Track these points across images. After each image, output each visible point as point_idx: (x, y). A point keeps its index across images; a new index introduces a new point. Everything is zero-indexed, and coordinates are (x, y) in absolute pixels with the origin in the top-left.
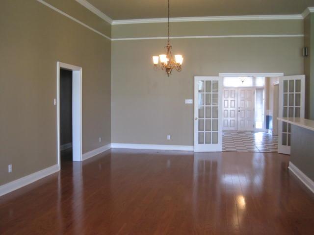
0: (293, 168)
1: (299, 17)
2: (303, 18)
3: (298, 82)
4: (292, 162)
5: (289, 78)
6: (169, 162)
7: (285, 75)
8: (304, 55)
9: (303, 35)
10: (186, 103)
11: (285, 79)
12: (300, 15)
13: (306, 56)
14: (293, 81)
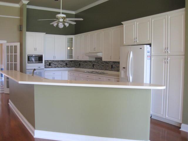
0: (11, 104)
1: (17, 6)
2: (19, 7)
3: (16, 47)
4: (10, 100)
5: (10, 44)
7: (7, 43)
8: (19, 30)
9: (19, 18)
11: (7, 45)
12: (18, 4)
13: (20, 30)
14: (13, 46)
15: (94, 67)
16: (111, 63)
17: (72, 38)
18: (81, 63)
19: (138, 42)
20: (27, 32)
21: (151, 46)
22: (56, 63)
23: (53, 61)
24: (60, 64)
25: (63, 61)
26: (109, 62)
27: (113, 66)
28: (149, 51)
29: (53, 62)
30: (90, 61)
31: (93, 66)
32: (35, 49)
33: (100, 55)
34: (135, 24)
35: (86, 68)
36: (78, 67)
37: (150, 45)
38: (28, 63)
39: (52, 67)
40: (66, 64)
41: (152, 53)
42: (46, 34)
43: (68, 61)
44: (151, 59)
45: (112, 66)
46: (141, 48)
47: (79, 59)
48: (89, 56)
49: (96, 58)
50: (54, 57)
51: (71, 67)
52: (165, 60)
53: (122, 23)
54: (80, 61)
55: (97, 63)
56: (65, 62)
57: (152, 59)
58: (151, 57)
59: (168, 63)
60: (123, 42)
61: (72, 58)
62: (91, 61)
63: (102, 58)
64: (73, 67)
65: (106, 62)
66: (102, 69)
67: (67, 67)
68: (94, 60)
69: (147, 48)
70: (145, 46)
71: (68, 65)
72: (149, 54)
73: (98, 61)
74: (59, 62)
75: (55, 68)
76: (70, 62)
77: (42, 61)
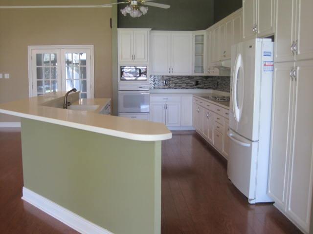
17: (203, 36)
18: (219, 81)
19: (259, 33)
20: (118, 29)
21: (273, 40)
22: (178, 81)
24: (185, 83)
25: (189, 77)
28: (270, 52)
29: (172, 79)
32: (134, 56)
37: (272, 38)
38: (121, 80)
39: (169, 88)
40: (197, 83)
41: (276, 55)
42: (152, 30)
43: (201, 78)
46: (250, 47)
50: (171, 70)
51: (206, 89)
56: (195, 79)
57: (275, 70)
58: (273, 66)
61: (202, 72)
64: (210, 88)
67: (199, 88)
69: (263, 45)
70: (257, 39)
71: (200, 84)
74: (184, 79)
75: (176, 88)
76: (204, 80)
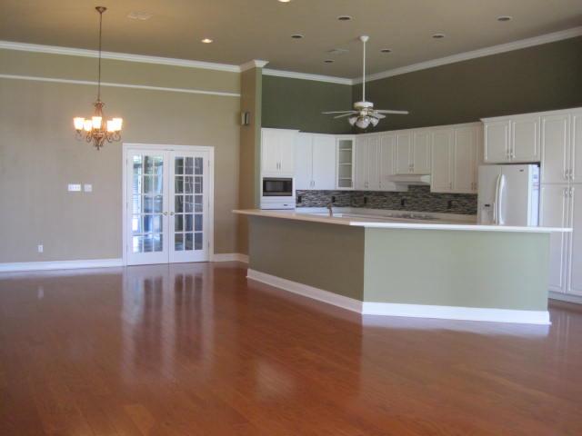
1: (236, 69)
2: (240, 71)
6: (41, 294)
8: (243, 122)
9: (239, 95)
10: (70, 190)
15: (406, 205)
16: (447, 197)
18: (369, 197)
19: (515, 158)
22: (313, 196)
23: (307, 192)
24: (321, 200)
25: (326, 192)
26: (443, 194)
27: (453, 202)
28: (537, 176)
30: (393, 193)
31: (403, 204)
32: (279, 166)
33: (425, 180)
34: (508, 125)
35: (383, 208)
36: (361, 206)
37: (539, 164)
38: (263, 196)
39: (304, 206)
40: (334, 200)
41: (543, 178)
43: (338, 193)
44: (539, 190)
45: (450, 203)
46: (521, 171)
47: (370, 188)
48: (396, 182)
49: (410, 187)
50: (312, 183)
51: (343, 206)
52: (566, 190)
53: (482, 120)
54: (368, 193)
55: (413, 196)
56: (332, 194)
57: (543, 189)
58: (539, 186)
59: (570, 196)
60: (483, 157)
61: (350, 185)
62: (398, 193)
63: (429, 187)
64: (347, 206)
65: (437, 195)
66: (425, 210)
67: (335, 205)
68: (405, 189)
69: (533, 170)
70: (530, 166)
71: (337, 201)
72: (536, 180)
73: (416, 193)
74: (319, 195)
75: (310, 207)
76: (341, 195)
77: (291, 191)
